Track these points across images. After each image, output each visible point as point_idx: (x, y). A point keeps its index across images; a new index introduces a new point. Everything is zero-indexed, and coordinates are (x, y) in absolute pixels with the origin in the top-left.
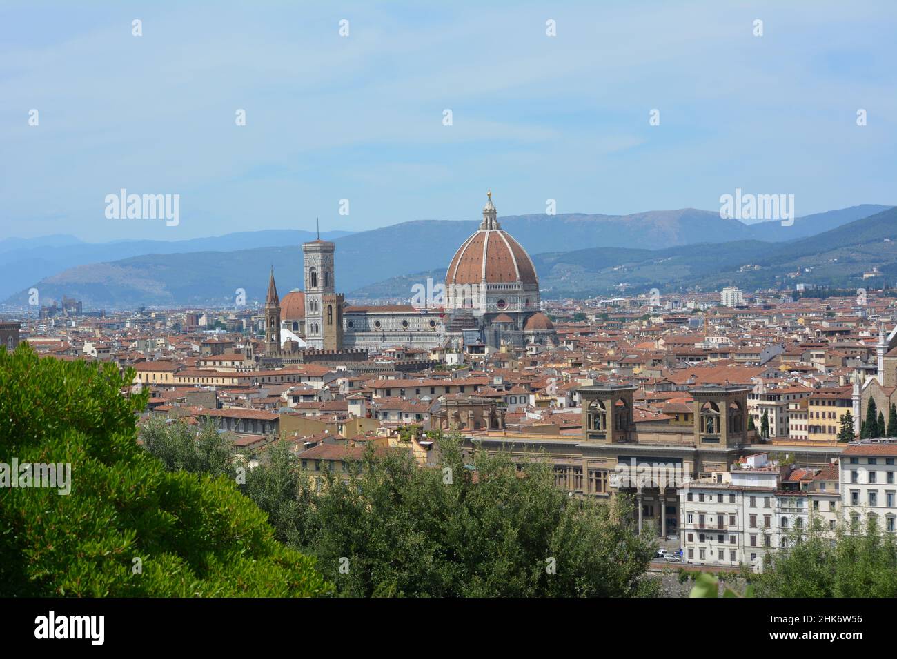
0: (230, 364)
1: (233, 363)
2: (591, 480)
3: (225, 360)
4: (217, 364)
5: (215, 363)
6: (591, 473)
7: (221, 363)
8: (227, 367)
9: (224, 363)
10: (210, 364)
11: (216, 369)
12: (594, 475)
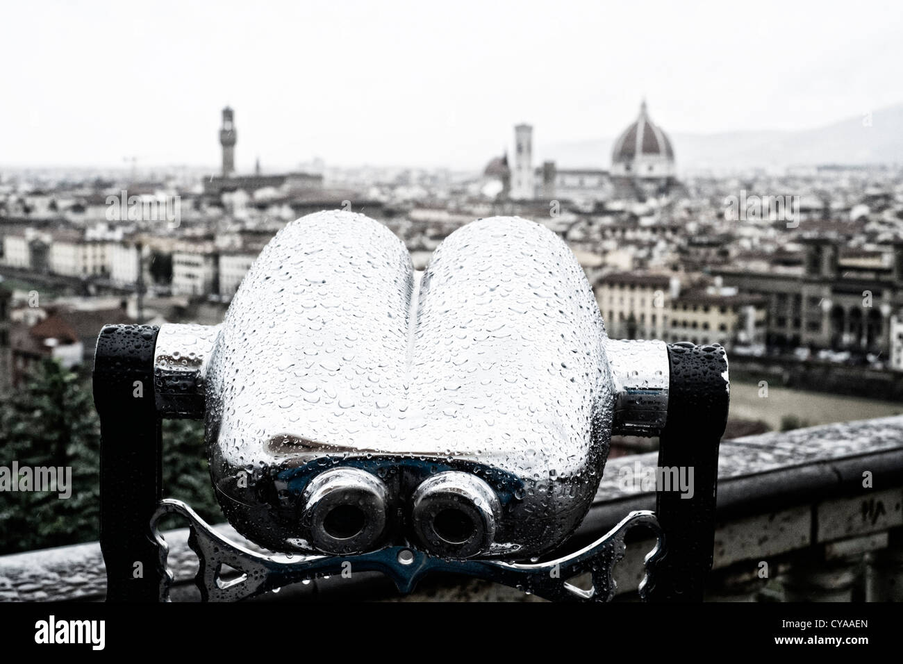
6: (808, 298)
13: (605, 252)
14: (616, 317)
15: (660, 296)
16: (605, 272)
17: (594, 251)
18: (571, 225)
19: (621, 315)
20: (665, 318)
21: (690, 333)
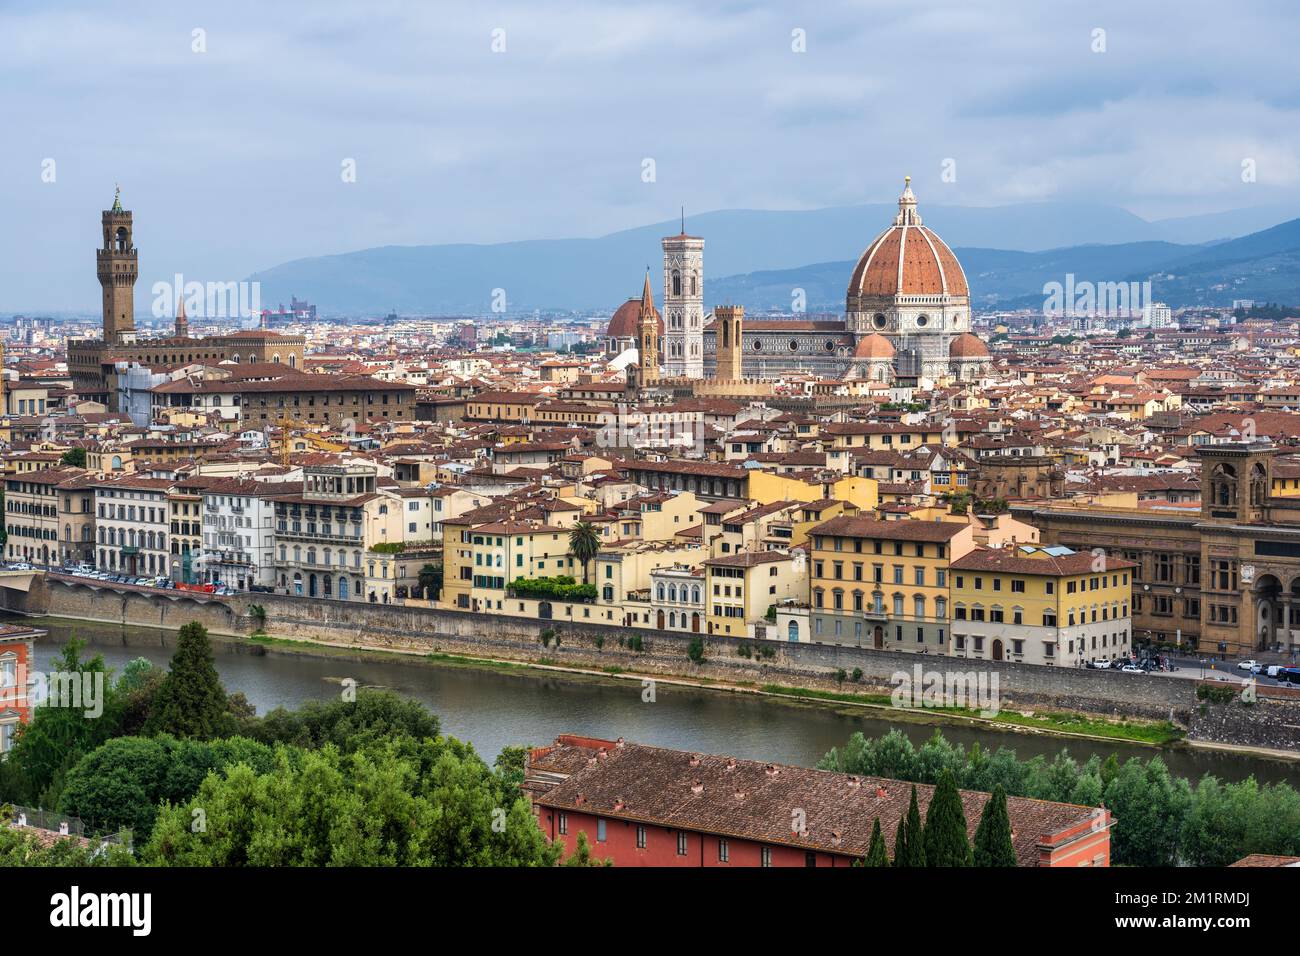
0: (605, 396)
1: (609, 395)
2: (1214, 573)
3: (598, 391)
4: (588, 395)
5: (584, 394)
6: (1213, 562)
7: (592, 395)
8: (600, 399)
9: (597, 395)
10: (578, 395)
11: (585, 402)
12: (1218, 566)
13: (831, 478)
14: (848, 602)
15: (931, 563)
16: (827, 515)
17: (808, 478)
18: (767, 430)
19: (858, 596)
20: (940, 600)
21: (988, 631)
